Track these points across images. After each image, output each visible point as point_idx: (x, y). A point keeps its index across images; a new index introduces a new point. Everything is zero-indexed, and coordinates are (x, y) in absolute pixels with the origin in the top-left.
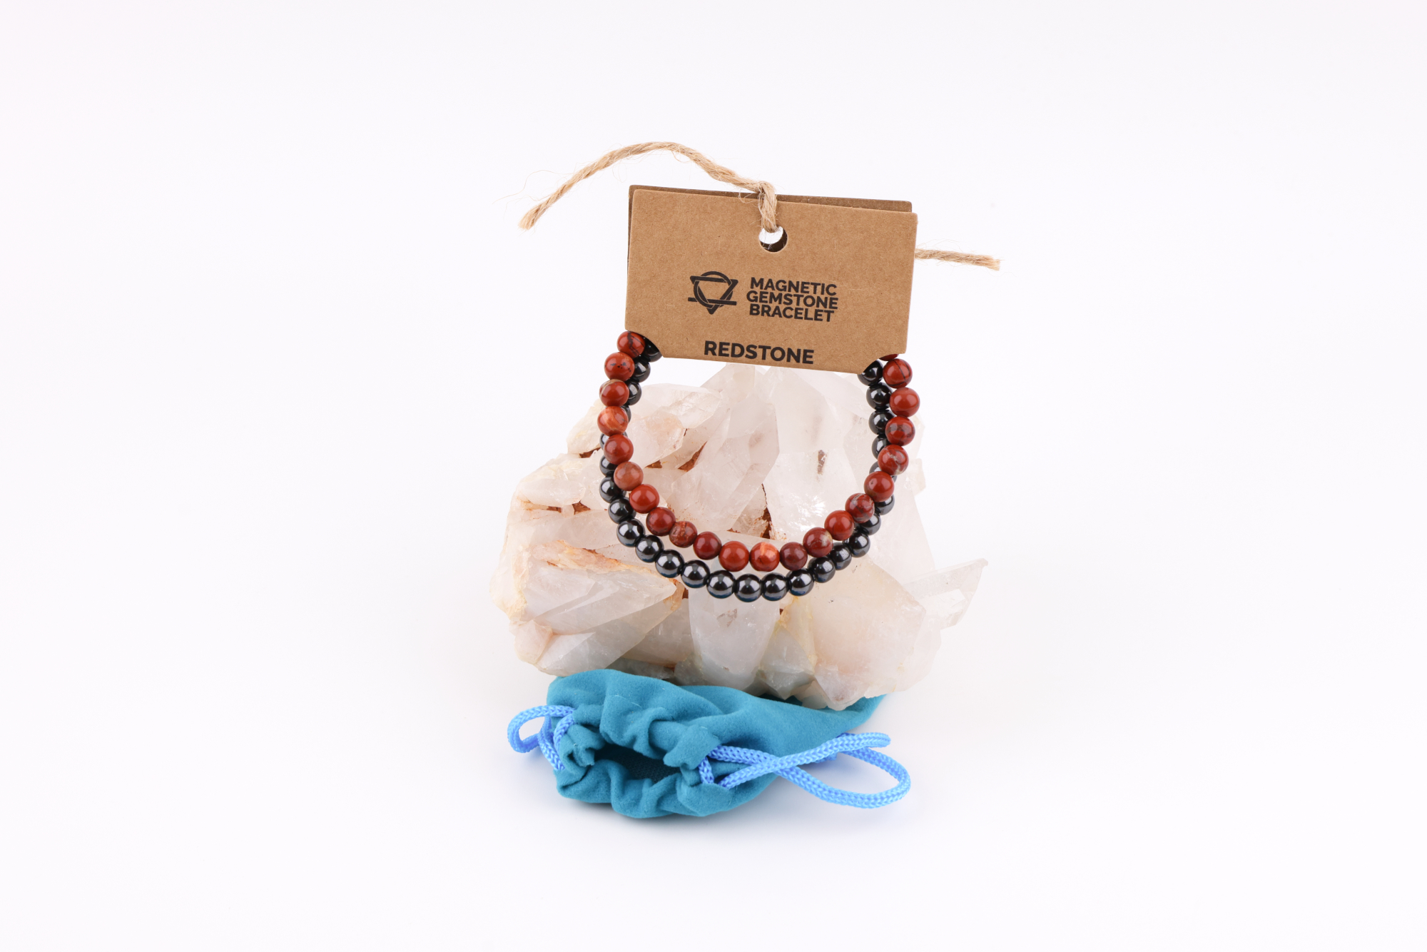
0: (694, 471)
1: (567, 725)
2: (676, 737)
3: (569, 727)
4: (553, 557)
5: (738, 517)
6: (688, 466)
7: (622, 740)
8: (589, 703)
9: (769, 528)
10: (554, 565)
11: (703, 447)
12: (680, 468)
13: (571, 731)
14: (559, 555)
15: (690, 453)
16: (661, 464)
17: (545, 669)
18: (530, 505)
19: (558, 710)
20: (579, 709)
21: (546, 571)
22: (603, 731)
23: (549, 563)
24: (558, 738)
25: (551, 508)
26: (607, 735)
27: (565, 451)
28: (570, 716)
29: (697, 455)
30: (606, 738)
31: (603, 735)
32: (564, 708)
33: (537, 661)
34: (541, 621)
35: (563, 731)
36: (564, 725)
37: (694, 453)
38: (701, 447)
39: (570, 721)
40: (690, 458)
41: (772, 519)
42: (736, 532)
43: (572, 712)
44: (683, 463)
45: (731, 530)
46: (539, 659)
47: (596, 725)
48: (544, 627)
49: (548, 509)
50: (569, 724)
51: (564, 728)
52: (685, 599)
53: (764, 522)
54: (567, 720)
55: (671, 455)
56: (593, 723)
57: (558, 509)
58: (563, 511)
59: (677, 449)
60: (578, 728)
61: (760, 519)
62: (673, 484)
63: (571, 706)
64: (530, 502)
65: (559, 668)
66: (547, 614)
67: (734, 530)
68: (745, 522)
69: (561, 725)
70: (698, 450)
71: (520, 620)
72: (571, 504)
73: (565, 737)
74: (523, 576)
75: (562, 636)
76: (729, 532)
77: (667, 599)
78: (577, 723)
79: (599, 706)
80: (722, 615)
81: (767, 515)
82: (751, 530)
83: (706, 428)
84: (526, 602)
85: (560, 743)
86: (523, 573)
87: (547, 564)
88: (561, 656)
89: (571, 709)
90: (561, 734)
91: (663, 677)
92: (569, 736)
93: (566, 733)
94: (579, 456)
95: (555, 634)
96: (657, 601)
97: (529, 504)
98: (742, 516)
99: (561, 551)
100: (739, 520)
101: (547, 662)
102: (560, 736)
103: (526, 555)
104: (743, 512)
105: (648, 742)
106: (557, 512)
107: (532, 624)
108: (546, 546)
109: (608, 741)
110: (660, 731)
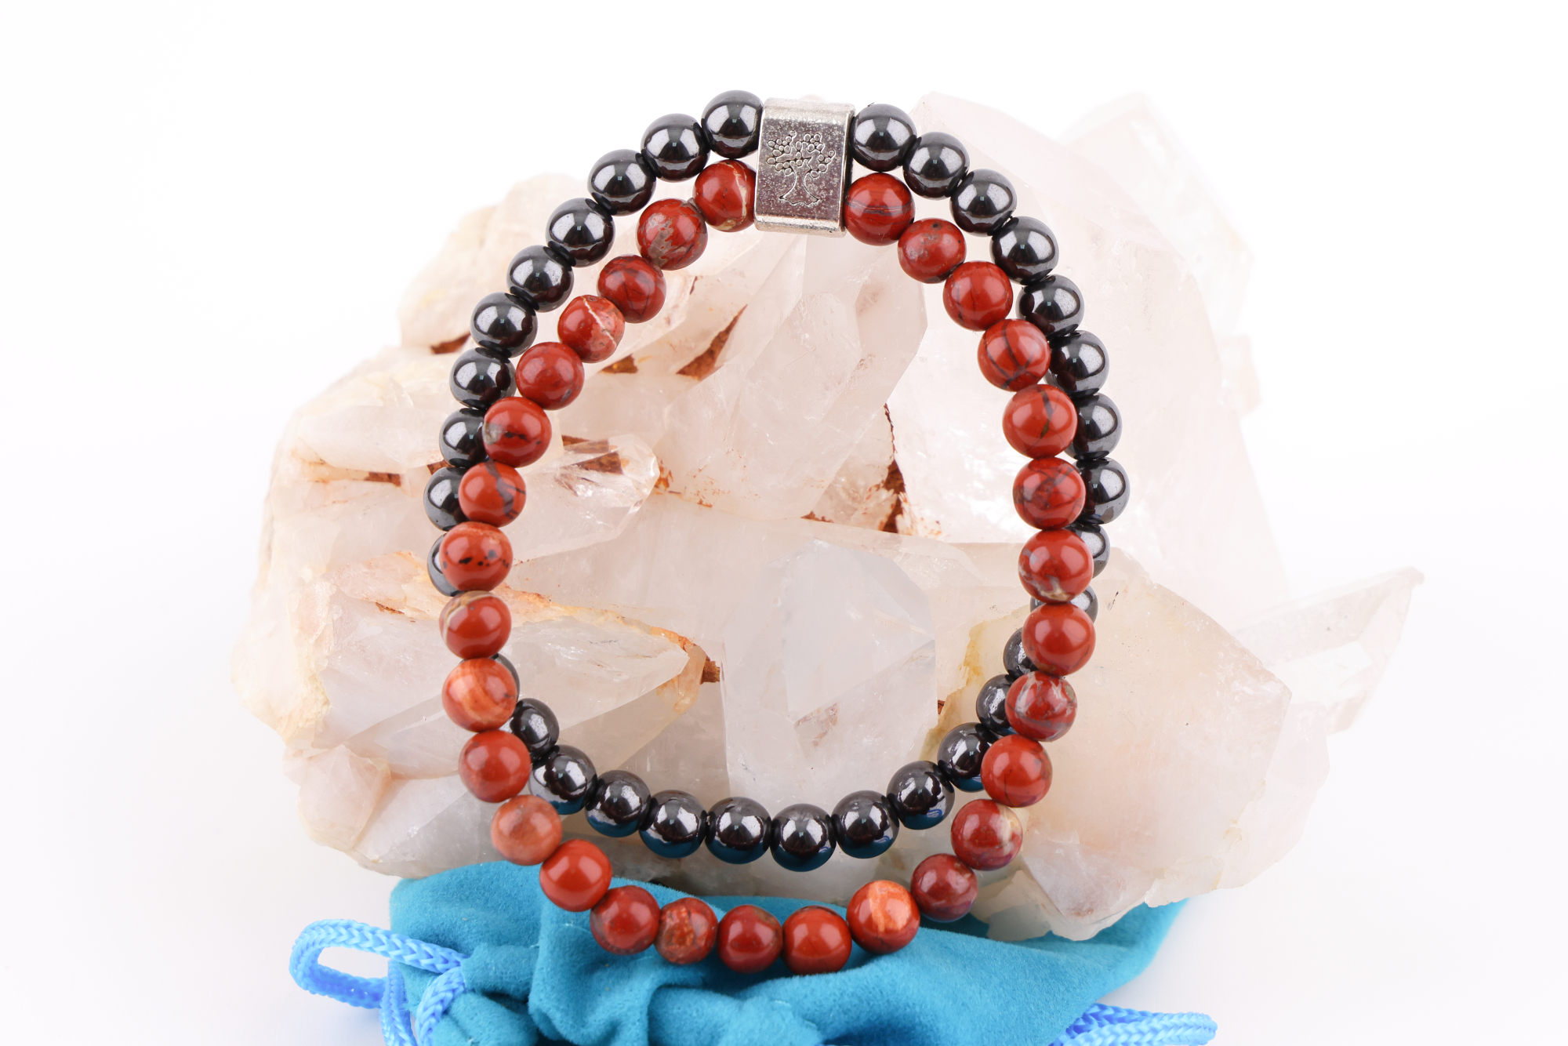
0: (720, 379)
1: (450, 995)
2: (715, 1026)
3: (453, 1000)
4: (388, 591)
5: (826, 484)
6: (702, 365)
7: (583, 1031)
8: (499, 940)
9: (897, 509)
10: (393, 611)
11: (735, 320)
12: (682, 372)
13: (459, 1008)
14: (404, 587)
15: (704, 334)
16: (636, 363)
17: (375, 862)
18: (324, 471)
19: (426, 954)
20: (475, 956)
21: (374, 626)
22: (538, 1010)
23: (381, 607)
24: (426, 1025)
25: (375, 477)
26: (546, 1019)
27: (395, 339)
28: (458, 973)
29: (721, 340)
30: (543, 1027)
31: (536, 1019)
32: (442, 952)
33: (354, 844)
34: (363, 747)
35: (440, 1008)
36: (441, 995)
37: (715, 334)
38: (731, 319)
39: (454, 985)
40: (705, 345)
41: (907, 488)
42: (823, 519)
43: (458, 964)
44: (690, 358)
45: (810, 517)
46: (361, 838)
47: (518, 995)
48: (369, 761)
49: (367, 479)
50: (454, 991)
51: (442, 1001)
52: (707, 684)
53: (886, 495)
54: (449, 982)
55: (660, 342)
56: (511, 989)
57: (393, 478)
58: (405, 481)
59: (673, 326)
60: (476, 1001)
61: (878, 487)
62: (666, 410)
63: (454, 946)
64: (322, 463)
65: (409, 858)
66: (375, 729)
67: (818, 515)
68: (844, 496)
69: (435, 994)
70: (723, 328)
71: (313, 745)
72: (424, 464)
73: (445, 1023)
74: (319, 640)
75: (413, 782)
76: (807, 521)
77: (665, 685)
78: (473, 990)
79: (522, 950)
80: (805, 719)
81: (894, 479)
82: (858, 514)
83: (742, 274)
84: (327, 703)
85: (431, 1035)
86: (319, 632)
87: (377, 609)
88: (415, 830)
89: (455, 956)
90: (433, 1015)
91: (654, 874)
92: (456, 1022)
93: (446, 1012)
94: (428, 351)
95: (395, 779)
96: (645, 691)
97: (323, 469)
98: (836, 481)
99: (408, 578)
100: (830, 493)
101: (378, 846)
102: (433, 1020)
103: (323, 591)
104: (839, 474)
105: (646, 1037)
106: (389, 487)
107: (341, 756)
108: (369, 566)
109: (546, 1032)
110: (675, 1011)
